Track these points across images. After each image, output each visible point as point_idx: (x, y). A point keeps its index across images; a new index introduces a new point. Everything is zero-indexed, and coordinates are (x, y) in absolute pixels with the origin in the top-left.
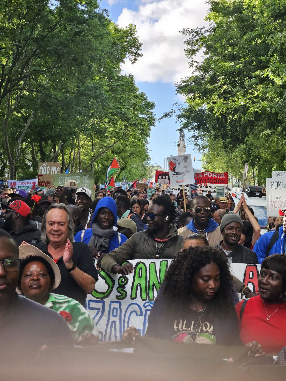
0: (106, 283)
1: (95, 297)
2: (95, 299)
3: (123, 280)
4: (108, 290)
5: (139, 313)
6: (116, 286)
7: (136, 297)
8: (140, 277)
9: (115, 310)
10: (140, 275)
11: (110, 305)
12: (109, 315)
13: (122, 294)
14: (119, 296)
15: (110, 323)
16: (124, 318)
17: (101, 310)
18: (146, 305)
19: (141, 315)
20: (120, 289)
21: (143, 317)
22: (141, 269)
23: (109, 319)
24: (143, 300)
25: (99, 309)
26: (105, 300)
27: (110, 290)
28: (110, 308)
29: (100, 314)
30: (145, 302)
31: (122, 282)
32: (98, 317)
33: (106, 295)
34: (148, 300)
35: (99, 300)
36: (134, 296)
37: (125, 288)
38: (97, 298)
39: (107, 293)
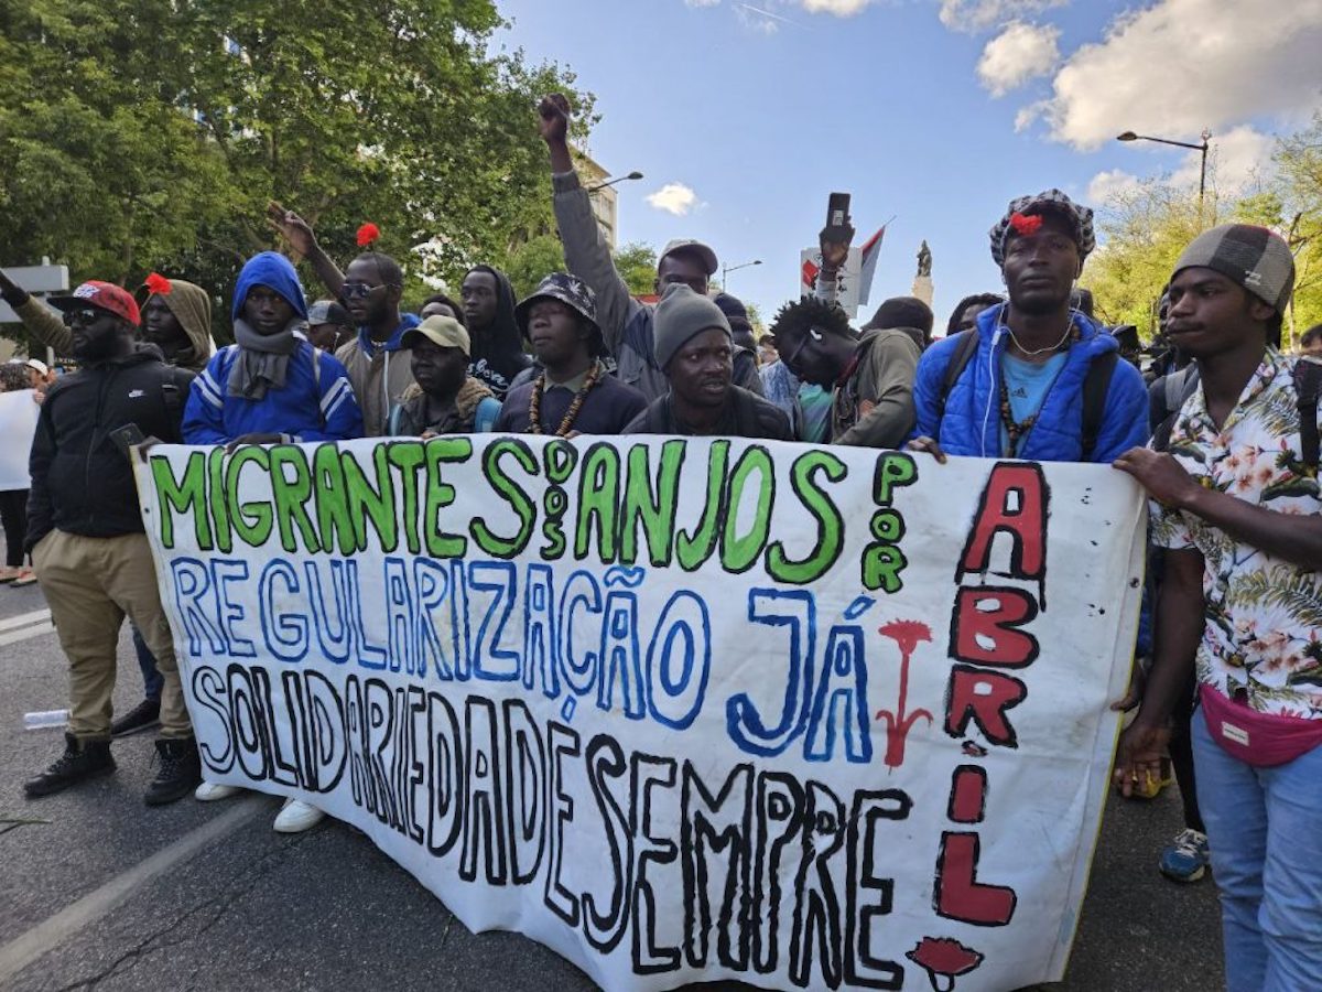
0: (515, 509)
1: (488, 552)
2: (488, 558)
3: (556, 501)
4: (521, 531)
5: (593, 605)
6: (541, 517)
7: (586, 553)
8: (597, 489)
9: (538, 591)
10: (599, 483)
11: (529, 575)
12: (527, 604)
13: (555, 543)
14: (549, 549)
15: (530, 629)
16: (561, 617)
17: (506, 592)
18: (610, 579)
19: (597, 610)
20: (550, 527)
21: (602, 615)
22: (603, 463)
23: (528, 616)
24: (606, 561)
25: (500, 588)
26: (516, 560)
27: (525, 531)
28: (528, 586)
29: (504, 602)
30: (609, 567)
31: (554, 506)
32: (499, 612)
33: (516, 546)
34: (616, 563)
35: (499, 560)
36: (581, 550)
37: (561, 524)
38: (495, 555)
39: (520, 540)
